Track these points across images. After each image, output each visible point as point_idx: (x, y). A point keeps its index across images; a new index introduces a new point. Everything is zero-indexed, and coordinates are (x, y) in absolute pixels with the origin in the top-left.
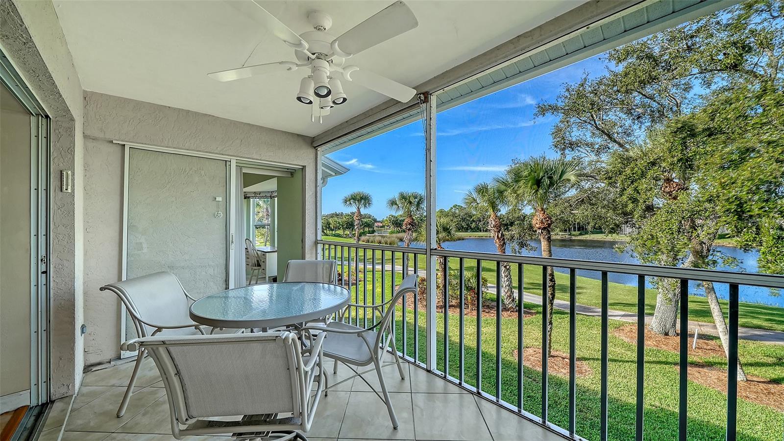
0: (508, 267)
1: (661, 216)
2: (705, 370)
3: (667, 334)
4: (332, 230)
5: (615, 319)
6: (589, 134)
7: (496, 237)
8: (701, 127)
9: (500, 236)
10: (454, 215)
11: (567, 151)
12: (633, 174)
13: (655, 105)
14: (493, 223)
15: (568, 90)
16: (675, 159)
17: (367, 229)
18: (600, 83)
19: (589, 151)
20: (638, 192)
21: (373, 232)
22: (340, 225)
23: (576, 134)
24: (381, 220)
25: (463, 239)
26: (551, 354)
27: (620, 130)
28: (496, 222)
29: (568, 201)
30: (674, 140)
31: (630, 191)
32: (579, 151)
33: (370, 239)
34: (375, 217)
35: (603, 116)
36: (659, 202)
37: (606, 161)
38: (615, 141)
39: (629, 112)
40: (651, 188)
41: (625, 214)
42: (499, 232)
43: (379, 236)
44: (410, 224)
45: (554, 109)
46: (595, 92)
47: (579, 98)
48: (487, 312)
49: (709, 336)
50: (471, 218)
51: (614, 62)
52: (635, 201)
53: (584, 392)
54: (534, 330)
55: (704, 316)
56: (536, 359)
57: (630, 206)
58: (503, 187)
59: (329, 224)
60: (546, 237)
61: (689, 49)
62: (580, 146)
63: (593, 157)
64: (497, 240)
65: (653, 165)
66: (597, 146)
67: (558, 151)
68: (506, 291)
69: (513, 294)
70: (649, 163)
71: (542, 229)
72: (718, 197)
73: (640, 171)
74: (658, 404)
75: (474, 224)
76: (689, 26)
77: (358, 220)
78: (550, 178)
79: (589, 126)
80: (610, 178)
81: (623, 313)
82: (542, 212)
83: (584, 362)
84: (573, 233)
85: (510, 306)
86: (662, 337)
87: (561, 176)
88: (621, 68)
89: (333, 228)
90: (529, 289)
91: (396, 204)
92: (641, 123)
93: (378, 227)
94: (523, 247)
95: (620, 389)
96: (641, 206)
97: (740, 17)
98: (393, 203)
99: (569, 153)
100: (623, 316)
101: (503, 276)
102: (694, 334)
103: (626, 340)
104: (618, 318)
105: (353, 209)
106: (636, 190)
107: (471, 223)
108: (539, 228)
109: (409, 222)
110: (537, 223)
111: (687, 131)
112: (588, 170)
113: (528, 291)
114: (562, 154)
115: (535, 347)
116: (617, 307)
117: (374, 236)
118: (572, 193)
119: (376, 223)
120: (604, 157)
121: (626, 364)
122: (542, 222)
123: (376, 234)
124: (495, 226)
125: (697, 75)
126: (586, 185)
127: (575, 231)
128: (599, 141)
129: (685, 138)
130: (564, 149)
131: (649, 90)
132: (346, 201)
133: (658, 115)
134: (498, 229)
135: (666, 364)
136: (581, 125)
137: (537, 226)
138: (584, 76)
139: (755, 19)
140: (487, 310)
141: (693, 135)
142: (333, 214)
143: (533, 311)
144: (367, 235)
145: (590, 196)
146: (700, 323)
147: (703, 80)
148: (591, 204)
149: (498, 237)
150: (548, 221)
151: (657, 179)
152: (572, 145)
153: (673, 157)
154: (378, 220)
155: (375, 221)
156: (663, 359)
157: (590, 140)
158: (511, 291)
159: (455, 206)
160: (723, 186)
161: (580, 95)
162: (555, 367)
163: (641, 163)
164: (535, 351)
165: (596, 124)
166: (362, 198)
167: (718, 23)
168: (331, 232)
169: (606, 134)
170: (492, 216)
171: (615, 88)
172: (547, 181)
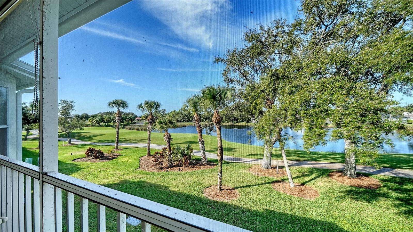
0: (203, 142)
1: (266, 116)
2: (281, 183)
3: (268, 168)
4: (106, 123)
5: (249, 163)
6: (238, 76)
7: (197, 127)
8: (281, 75)
9: (199, 126)
10: (181, 113)
11: (229, 84)
12: (255, 95)
13: (262, 65)
14: (196, 119)
15: (228, 52)
16: (271, 89)
17: (130, 122)
18: (242, 52)
19: (239, 84)
20: (257, 105)
21: (135, 123)
22: (111, 119)
23: (233, 75)
24: (140, 116)
25: (186, 126)
26: (222, 188)
27: (250, 76)
28: (197, 118)
29: (230, 108)
30: (270, 80)
31: (253, 104)
32: (234, 84)
33: (131, 127)
34: (136, 114)
35: (243, 68)
36: (265, 109)
37: (245, 89)
38: (248, 80)
39: (253, 68)
40: (262, 103)
41: (252, 114)
42: (198, 123)
43: (138, 125)
44: (151, 119)
45: (222, 60)
46: (240, 55)
47: (233, 57)
48: (193, 168)
49: (282, 166)
50: (190, 115)
51: (247, 42)
52: (255, 109)
53: (236, 209)
54: (215, 175)
55: (279, 157)
56: (214, 193)
57: (254, 111)
58: (197, 100)
59: (103, 119)
60: (219, 127)
61: (275, 41)
62: (235, 82)
63: (240, 87)
64: (198, 128)
65: (263, 92)
66: (241, 83)
67: (226, 83)
68: (202, 155)
69: (206, 156)
70: (261, 91)
71: (217, 123)
72: (289, 108)
73: (257, 94)
74: (266, 207)
75: (191, 118)
76: (275, 30)
77: (118, 117)
78: (220, 96)
79: (238, 72)
80: (246, 97)
81: (252, 159)
82: (217, 114)
83: (236, 190)
84: (234, 122)
85: (204, 163)
86: (266, 170)
87: (225, 95)
88: (250, 45)
89: (106, 121)
90: (214, 151)
91: (142, 107)
92: (258, 73)
93: (138, 120)
94: (212, 131)
95: (251, 202)
96: (258, 111)
97: (291, 30)
98: (140, 107)
99: (230, 84)
100: (252, 161)
101: (201, 147)
102: (277, 167)
103: (253, 173)
104: (250, 163)
105: (115, 110)
106: (256, 103)
107: (190, 118)
108: (215, 122)
109: (150, 118)
110: (214, 120)
111: (276, 76)
112: (238, 93)
113: (214, 152)
114: (227, 85)
115: (214, 185)
116: (250, 157)
117: (135, 126)
118: (232, 104)
119: (136, 118)
120: (244, 87)
121: (254, 187)
122: (216, 119)
123: (136, 124)
124: (196, 121)
125: (277, 54)
126: (237, 100)
127: (235, 121)
128: (242, 80)
129: (275, 79)
130: (228, 83)
131: (260, 58)
132: (109, 105)
133: (264, 70)
134: (198, 122)
135: (268, 184)
136: (235, 71)
137: (214, 121)
138: (236, 47)
139: (296, 33)
140: (193, 166)
141: (278, 78)
142: (107, 113)
143: (215, 164)
144: (130, 125)
145: (239, 105)
146: (278, 161)
147: (279, 56)
148: (239, 110)
149: (198, 126)
150: (219, 118)
151: (264, 99)
152: (232, 81)
153: (270, 88)
154: (138, 116)
155: (136, 117)
156: (267, 181)
157: (238, 79)
158: (205, 155)
159: (181, 109)
160: (290, 102)
161: (234, 55)
162: (223, 196)
163: (258, 91)
164: (214, 188)
165: (240, 71)
166: (121, 103)
167: (284, 31)
168: (105, 124)
169: (245, 76)
170: (195, 115)
171: (248, 55)
172: (218, 97)
